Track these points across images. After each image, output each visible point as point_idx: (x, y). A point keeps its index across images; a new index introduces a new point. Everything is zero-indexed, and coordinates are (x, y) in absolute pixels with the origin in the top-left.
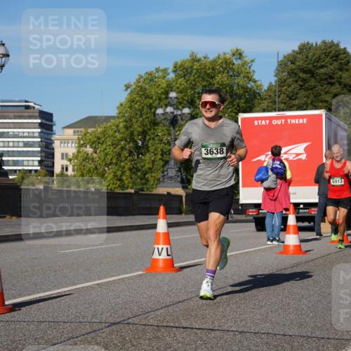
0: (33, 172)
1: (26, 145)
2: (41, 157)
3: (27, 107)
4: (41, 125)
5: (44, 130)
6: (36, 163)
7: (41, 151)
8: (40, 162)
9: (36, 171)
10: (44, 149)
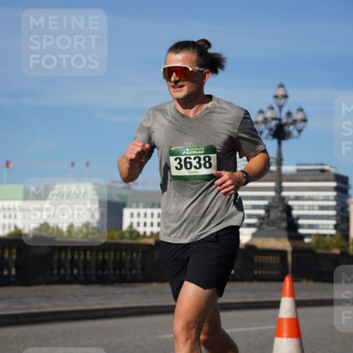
0: (328, 237)
1: (322, 208)
2: (337, 220)
3: (323, 171)
4: (336, 189)
5: (340, 194)
6: (332, 227)
7: (337, 215)
8: (336, 227)
9: (331, 235)
10: (340, 213)
